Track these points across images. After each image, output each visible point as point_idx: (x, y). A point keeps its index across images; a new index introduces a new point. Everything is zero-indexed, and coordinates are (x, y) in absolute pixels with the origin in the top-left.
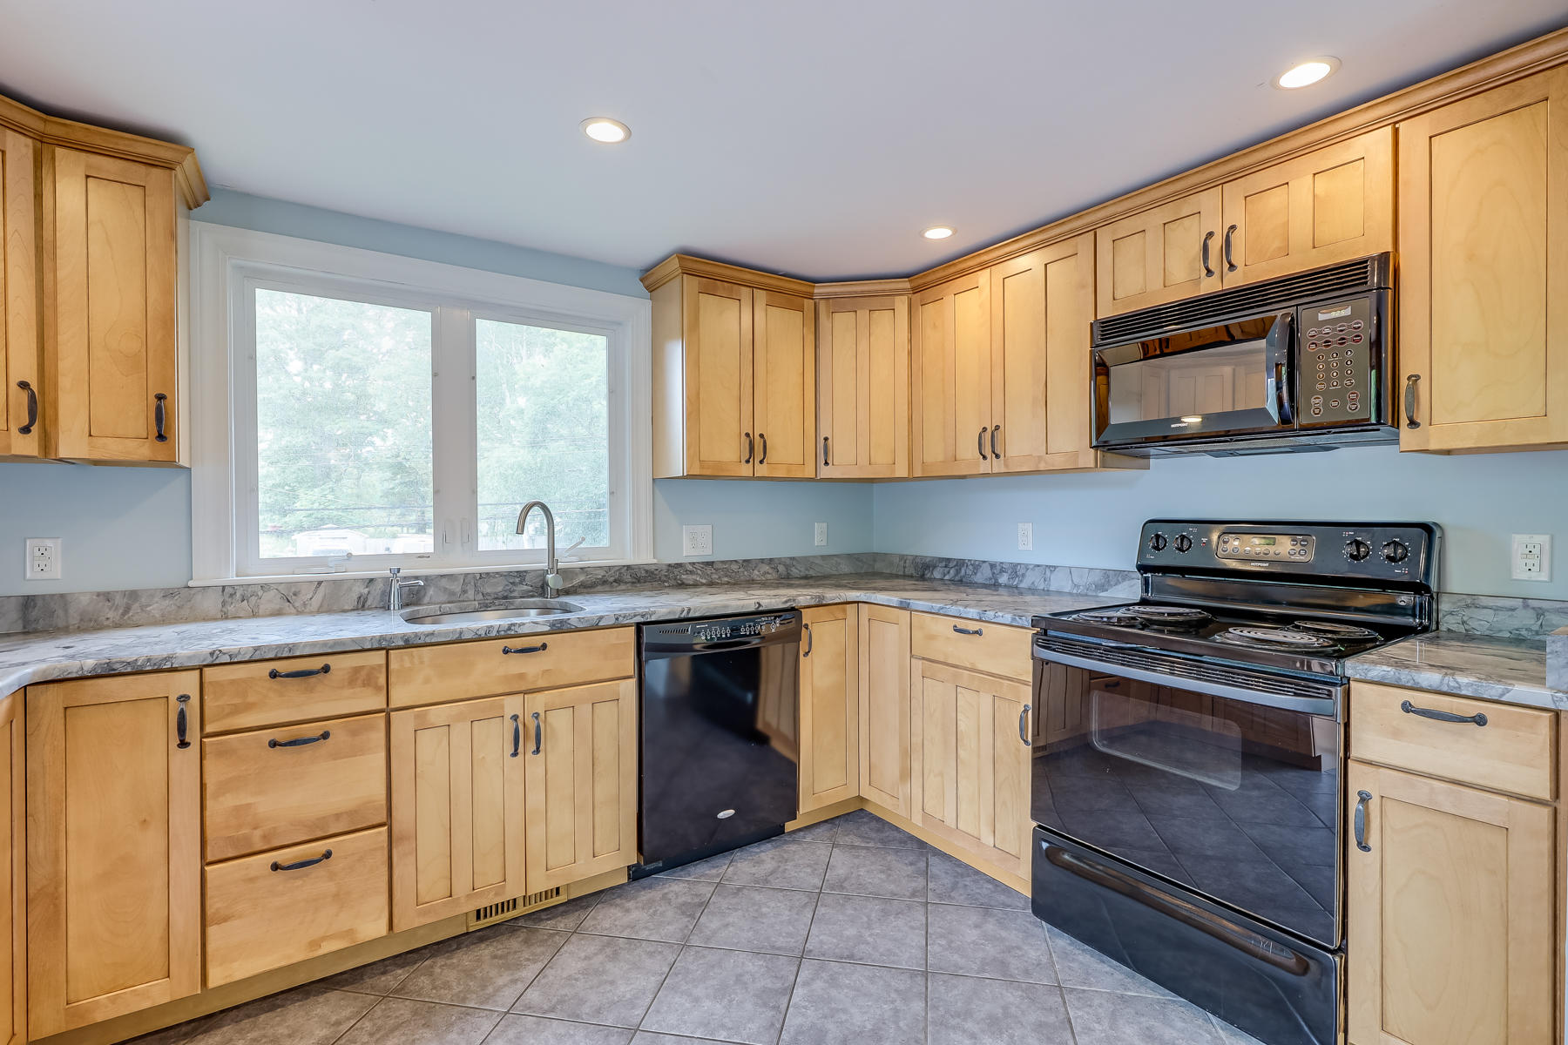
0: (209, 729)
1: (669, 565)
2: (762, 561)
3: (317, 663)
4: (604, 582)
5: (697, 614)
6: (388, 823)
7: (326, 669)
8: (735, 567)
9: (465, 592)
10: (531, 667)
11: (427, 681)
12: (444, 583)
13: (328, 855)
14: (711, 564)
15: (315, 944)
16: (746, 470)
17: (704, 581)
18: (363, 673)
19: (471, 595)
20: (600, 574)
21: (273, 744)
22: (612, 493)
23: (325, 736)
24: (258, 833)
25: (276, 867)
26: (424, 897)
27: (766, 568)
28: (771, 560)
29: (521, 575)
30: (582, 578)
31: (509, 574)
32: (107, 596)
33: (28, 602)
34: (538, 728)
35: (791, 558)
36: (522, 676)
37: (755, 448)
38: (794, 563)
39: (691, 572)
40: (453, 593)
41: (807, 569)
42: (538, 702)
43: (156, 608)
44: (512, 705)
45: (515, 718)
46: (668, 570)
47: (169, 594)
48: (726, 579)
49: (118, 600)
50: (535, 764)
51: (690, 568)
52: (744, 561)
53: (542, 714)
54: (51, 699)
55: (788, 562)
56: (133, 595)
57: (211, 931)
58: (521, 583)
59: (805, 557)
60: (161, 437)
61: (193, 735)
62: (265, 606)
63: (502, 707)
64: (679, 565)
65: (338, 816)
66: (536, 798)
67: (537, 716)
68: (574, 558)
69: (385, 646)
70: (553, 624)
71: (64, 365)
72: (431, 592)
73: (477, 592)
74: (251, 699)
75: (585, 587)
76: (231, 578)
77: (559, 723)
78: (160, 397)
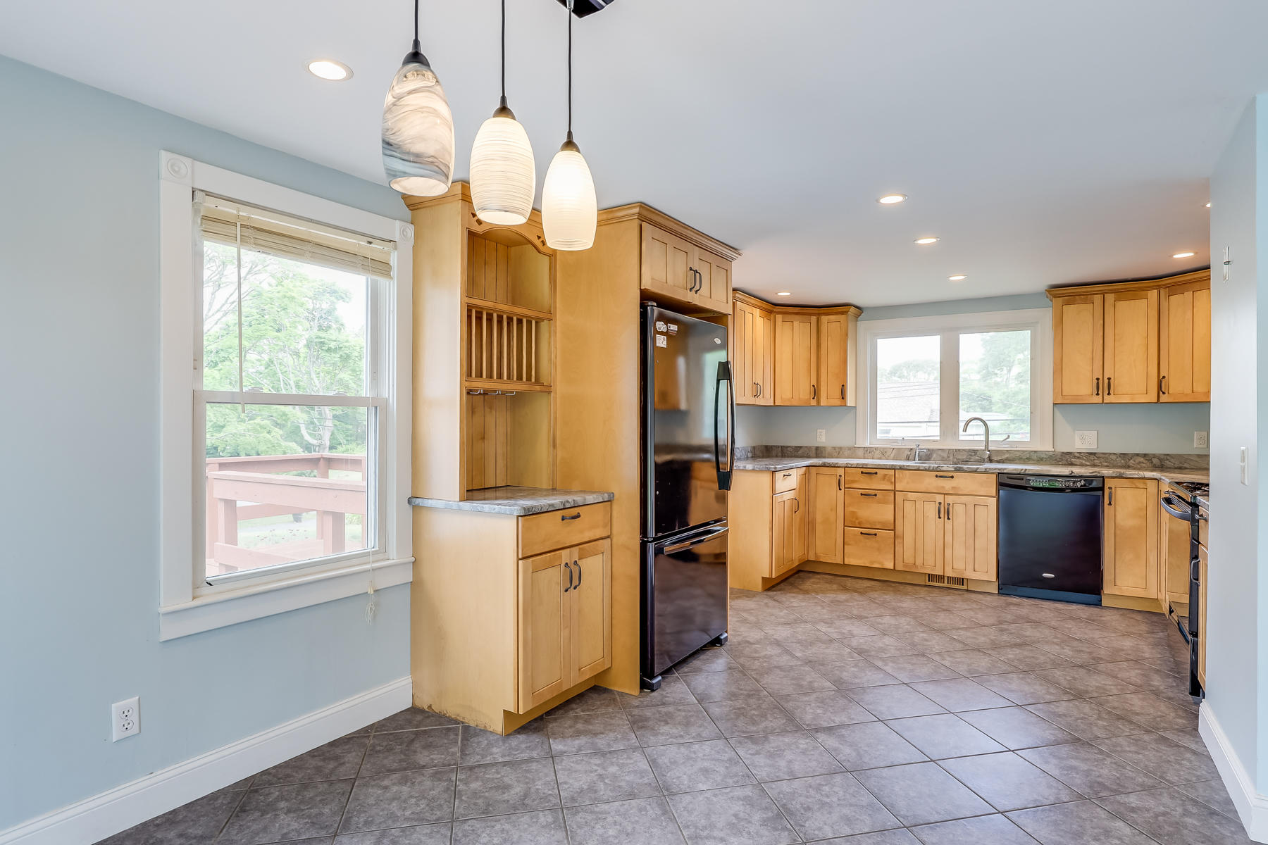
0: (846, 486)
1: (1063, 453)
2: (1138, 455)
3: (874, 471)
4: (1020, 459)
5: (1030, 472)
6: (894, 530)
7: (876, 473)
8: (1113, 457)
9: (949, 457)
10: (947, 485)
11: (908, 483)
12: (940, 452)
13: (875, 535)
14: (1094, 454)
15: (872, 563)
16: (1098, 399)
17: (1088, 463)
18: (888, 476)
19: (951, 458)
20: (1018, 454)
21: (862, 494)
22: (1031, 413)
23: (876, 495)
24: (857, 521)
25: (861, 533)
26: (906, 561)
27: (1142, 460)
28: (1145, 455)
29: (975, 452)
30: (1007, 456)
31: (969, 451)
32: (834, 448)
33: (817, 448)
34: (948, 509)
35: (1165, 455)
36: (943, 487)
37: (1103, 386)
38: (1168, 458)
39: (1078, 458)
40: (943, 457)
41: (1181, 463)
42: (950, 499)
43: (847, 453)
44: (939, 498)
45: (940, 503)
46: (1062, 456)
47: (850, 449)
48: (1106, 464)
49: (837, 450)
50: (949, 524)
51: (1078, 455)
52: (1121, 454)
53: (951, 505)
54: (813, 470)
55: (1162, 457)
56: (841, 448)
57: (845, 546)
58: (975, 455)
59: (1180, 455)
60: (843, 398)
61: (842, 487)
62: (876, 456)
63: (935, 498)
64: (1071, 453)
65: (879, 523)
66: (949, 538)
67: (949, 504)
68: (1006, 446)
69: (893, 468)
70: (955, 468)
71: (822, 379)
72: (934, 456)
73: (954, 458)
74: (856, 479)
75: (1010, 460)
76: (867, 445)
77: (958, 511)
78: (843, 386)
